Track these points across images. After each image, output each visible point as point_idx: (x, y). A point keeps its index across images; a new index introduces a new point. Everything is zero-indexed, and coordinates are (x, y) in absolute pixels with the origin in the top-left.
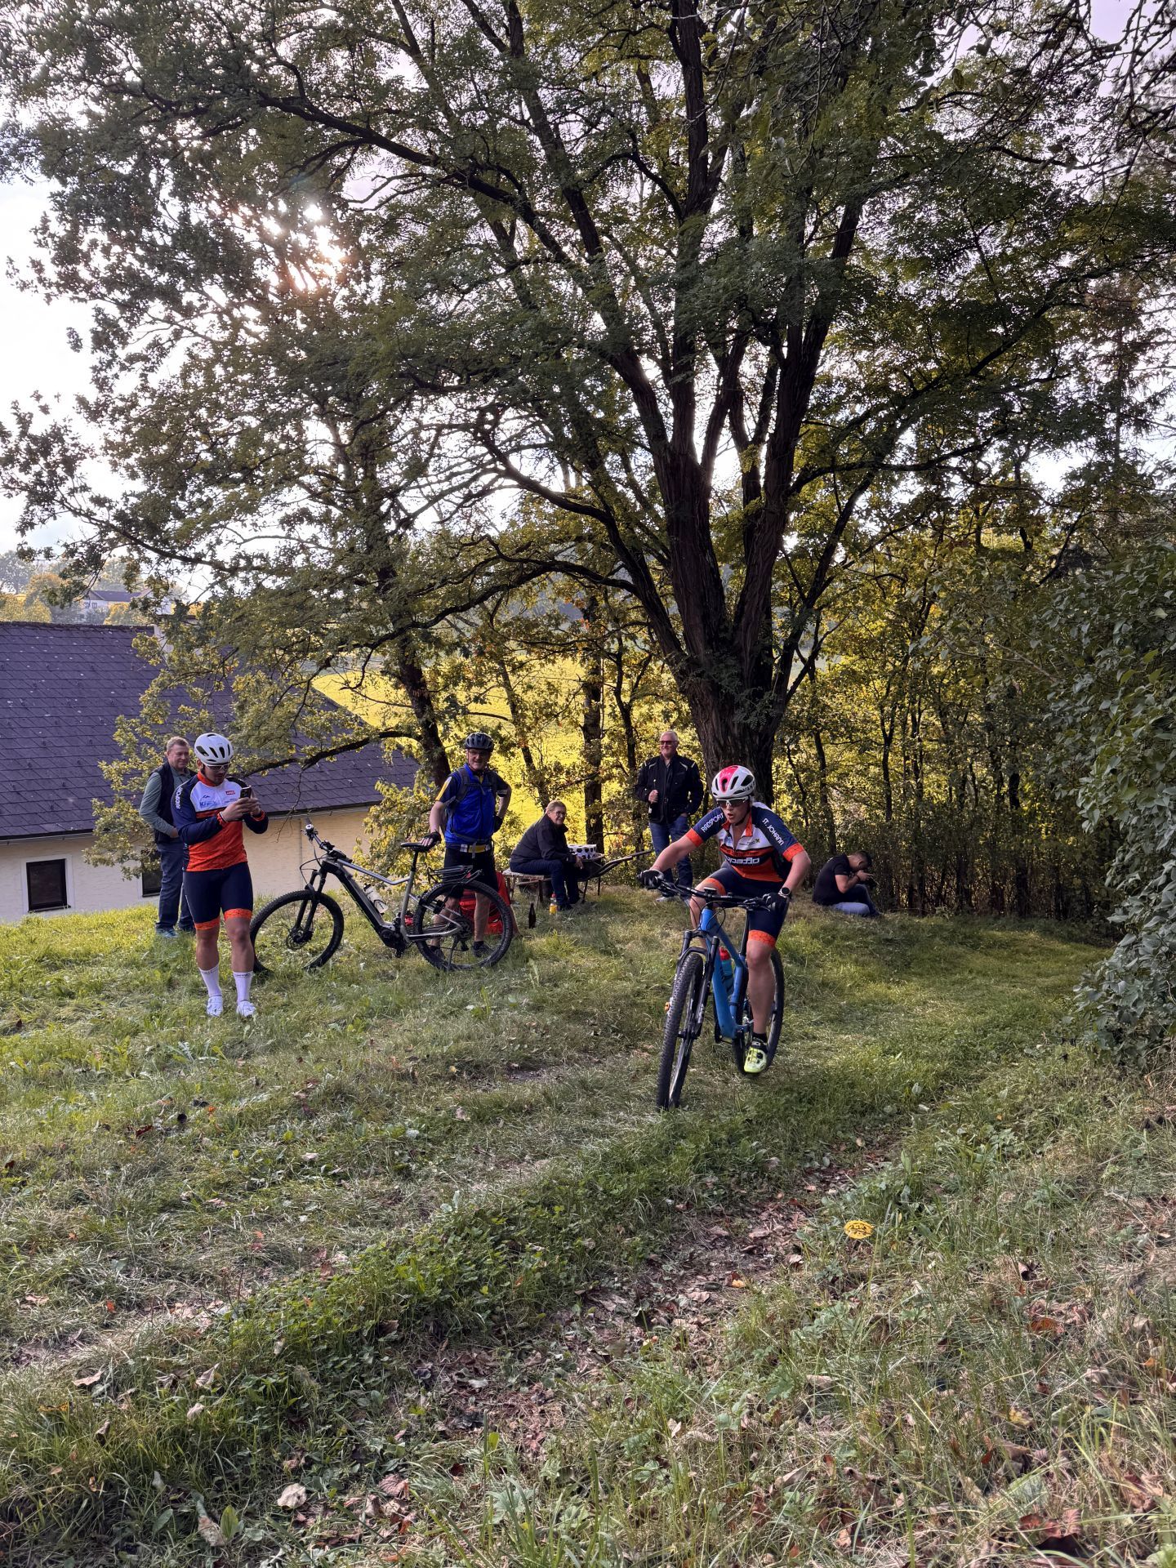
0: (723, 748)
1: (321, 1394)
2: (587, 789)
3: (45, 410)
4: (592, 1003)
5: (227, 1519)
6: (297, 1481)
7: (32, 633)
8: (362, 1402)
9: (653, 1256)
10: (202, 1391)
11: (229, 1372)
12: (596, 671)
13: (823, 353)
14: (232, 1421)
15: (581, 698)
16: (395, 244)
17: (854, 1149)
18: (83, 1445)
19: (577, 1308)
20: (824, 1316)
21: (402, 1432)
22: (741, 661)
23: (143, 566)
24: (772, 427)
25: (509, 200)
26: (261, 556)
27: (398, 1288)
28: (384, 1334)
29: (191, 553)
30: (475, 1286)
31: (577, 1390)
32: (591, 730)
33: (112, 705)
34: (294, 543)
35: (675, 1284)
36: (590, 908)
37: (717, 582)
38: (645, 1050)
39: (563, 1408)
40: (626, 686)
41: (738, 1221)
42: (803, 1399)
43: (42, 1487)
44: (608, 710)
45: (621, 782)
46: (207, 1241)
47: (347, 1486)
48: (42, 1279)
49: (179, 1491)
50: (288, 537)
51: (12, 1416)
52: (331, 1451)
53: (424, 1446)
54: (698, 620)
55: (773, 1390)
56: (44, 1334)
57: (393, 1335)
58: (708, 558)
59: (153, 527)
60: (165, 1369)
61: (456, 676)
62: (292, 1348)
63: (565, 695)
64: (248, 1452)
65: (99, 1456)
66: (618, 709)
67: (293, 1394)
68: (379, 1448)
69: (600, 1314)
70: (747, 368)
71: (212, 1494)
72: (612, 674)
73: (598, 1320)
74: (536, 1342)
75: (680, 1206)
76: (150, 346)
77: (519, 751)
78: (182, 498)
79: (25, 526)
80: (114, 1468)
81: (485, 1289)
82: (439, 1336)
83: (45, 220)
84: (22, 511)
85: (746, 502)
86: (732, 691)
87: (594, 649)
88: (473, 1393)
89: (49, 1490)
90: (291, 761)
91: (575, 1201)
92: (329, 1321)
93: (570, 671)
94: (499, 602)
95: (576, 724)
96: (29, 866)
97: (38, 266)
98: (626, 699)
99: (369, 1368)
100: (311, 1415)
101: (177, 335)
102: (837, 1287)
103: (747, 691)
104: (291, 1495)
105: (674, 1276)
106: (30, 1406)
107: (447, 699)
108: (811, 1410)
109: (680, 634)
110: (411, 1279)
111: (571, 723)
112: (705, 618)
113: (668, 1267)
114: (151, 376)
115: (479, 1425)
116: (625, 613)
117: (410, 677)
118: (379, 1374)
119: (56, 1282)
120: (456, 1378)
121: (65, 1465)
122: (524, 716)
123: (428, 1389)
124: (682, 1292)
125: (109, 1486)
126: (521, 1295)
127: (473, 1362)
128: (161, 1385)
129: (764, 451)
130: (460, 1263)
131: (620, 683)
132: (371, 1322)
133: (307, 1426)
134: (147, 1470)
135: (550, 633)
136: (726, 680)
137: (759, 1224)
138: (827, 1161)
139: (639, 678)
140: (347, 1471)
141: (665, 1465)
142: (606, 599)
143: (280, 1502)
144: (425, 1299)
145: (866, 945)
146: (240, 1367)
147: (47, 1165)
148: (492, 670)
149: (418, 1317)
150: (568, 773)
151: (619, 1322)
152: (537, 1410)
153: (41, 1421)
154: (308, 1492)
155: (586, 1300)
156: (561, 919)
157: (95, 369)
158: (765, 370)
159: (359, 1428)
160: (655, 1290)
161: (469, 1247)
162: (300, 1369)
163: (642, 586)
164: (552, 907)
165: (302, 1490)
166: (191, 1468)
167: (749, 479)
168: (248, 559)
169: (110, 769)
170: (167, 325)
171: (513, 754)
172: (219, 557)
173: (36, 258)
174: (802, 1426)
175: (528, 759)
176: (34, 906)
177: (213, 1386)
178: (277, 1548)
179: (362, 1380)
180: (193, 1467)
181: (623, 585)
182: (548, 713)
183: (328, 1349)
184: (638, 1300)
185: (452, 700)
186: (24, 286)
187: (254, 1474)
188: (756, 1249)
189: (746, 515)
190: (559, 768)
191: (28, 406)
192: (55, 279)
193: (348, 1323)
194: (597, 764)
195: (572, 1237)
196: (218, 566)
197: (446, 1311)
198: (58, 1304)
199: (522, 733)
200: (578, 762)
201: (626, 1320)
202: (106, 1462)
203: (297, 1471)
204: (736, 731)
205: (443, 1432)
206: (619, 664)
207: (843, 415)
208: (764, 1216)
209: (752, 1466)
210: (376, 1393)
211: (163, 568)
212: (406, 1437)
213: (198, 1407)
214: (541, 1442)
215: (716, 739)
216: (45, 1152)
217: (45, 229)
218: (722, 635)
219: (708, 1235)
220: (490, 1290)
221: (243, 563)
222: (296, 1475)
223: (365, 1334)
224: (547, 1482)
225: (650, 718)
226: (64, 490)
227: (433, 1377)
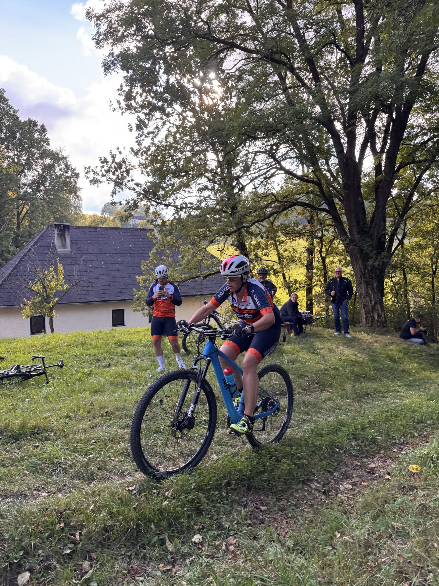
0: (363, 274)
1: (208, 504)
2: (307, 290)
3: (120, 153)
4: (308, 372)
5: (175, 543)
6: (199, 533)
7: (115, 231)
8: (222, 509)
9: (330, 469)
10: (168, 497)
11: (177, 492)
12: (312, 244)
13: (410, 116)
14: (177, 509)
15: (306, 255)
16: (241, 84)
17: (414, 437)
18: (129, 510)
19: (300, 485)
20: (399, 500)
21: (236, 522)
22: (372, 240)
23: (151, 207)
24: (388, 146)
25: (284, 64)
26: (191, 203)
27: (235, 470)
28: (230, 486)
29: (167, 203)
30: (263, 472)
31: (300, 516)
32: (309, 267)
33: (140, 256)
34: (202, 198)
35: (339, 481)
36: (307, 335)
37: (363, 209)
38: (328, 392)
39: (295, 522)
40: (324, 249)
41: (365, 460)
42: (390, 531)
43: (116, 522)
44: (316, 259)
45: (321, 287)
46: (169, 445)
47: (216, 538)
48: (116, 452)
49: (160, 531)
50: (200, 196)
51: (107, 497)
52: (211, 525)
53: (243, 528)
54: (355, 223)
55: (378, 526)
56: (117, 471)
57: (233, 486)
58: (360, 199)
59: (155, 194)
60: (156, 488)
61: (258, 246)
62: (198, 486)
63: (299, 253)
64: (183, 521)
65: (134, 514)
66: (320, 259)
67: (198, 503)
68: (228, 526)
69: (309, 489)
70: (378, 124)
71: (171, 534)
72: (319, 245)
73: (308, 491)
74: (285, 496)
75: (341, 452)
76: (155, 128)
77: (281, 275)
78: (165, 183)
79: (114, 194)
80: (139, 519)
81: (266, 474)
82: (249, 488)
83: (121, 86)
84: (112, 189)
85: (376, 176)
86: (368, 252)
87: (312, 235)
88: (261, 511)
89: (118, 523)
90: (199, 277)
91: (300, 445)
92: (210, 479)
93: (302, 244)
94: (275, 218)
95: (303, 264)
96: (113, 311)
97: (119, 103)
98: (324, 255)
99: (224, 497)
100: (204, 511)
101: (164, 124)
102: (405, 490)
103: (375, 252)
104: (197, 538)
105: (338, 478)
106: (112, 494)
107: (254, 255)
108: (394, 536)
109: (347, 229)
110: (240, 467)
111: (301, 264)
112: (358, 223)
113: (336, 474)
114: (155, 139)
115: (263, 523)
116: (325, 221)
117: (241, 247)
118: (228, 500)
119: (121, 454)
120: (255, 505)
121: (123, 516)
122: (283, 261)
123: (245, 507)
124: (342, 484)
125: (137, 525)
126: (279, 478)
127: (261, 500)
128: (154, 493)
129: (384, 156)
130: (257, 463)
131: (321, 248)
132: (225, 481)
133: (203, 515)
134: (149, 522)
135: (294, 229)
136: (366, 247)
137: (373, 462)
138: (402, 441)
139: (329, 247)
140: (216, 533)
141: (334, 548)
142: (317, 216)
143: (193, 540)
144: (244, 475)
145: (422, 356)
146: (180, 491)
147: (118, 413)
148: (271, 244)
149: (242, 481)
150: (300, 283)
151: (317, 493)
152: (285, 521)
153: (116, 500)
154: (203, 538)
155: (304, 483)
156: (296, 339)
157: (137, 138)
158: (385, 124)
159: (221, 518)
160: (331, 482)
161: (261, 458)
162: (200, 494)
163: (332, 211)
164: (292, 334)
165: (201, 537)
166: (164, 524)
167: (378, 168)
168: (186, 204)
169: (139, 278)
170: (160, 120)
171: (278, 276)
172: (176, 204)
173: (118, 100)
174: (389, 542)
175: (284, 278)
176: (114, 325)
177: (171, 496)
178: (192, 556)
179: (222, 501)
180: (164, 523)
181: (324, 210)
182: (292, 260)
183: (210, 489)
184: (324, 486)
185: (256, 255)
186: (114, 110)
187: (184, 529)
188: (372, 472)
189: (376, 182)
190: (296, 281)
191: (115, 152)
192: (124, 106)
193: (217, 480)
194: (311, 280)
195: (299, 459)
196: (176, 207)
197: (252, 480)
198: (121, 461)
199: (282, 268)
200: (304, 279)
201: (319, 492)
202: (137, 517)
203: (199, 530)
204: (369, 268)
205: (250, 524)
206: (322, 241)
207: (418, 140)
208: (375, 459)
209: (369, 554)
210: (226, 506)
211: (158, 208)
212: (237, 524)
213: (166, 503)
214: (286, 533)
215: (361, 271)
216: (118, 409)
217: (121, 89)
218: (365, 229)
219: (352, 464)
220: (268, 475)
221: (184, 206)
222: (199, 531)
223: (223, 485)
224: (289, 548)
225: (333, 262)
226: (126, 181)
227: (247, 503)
